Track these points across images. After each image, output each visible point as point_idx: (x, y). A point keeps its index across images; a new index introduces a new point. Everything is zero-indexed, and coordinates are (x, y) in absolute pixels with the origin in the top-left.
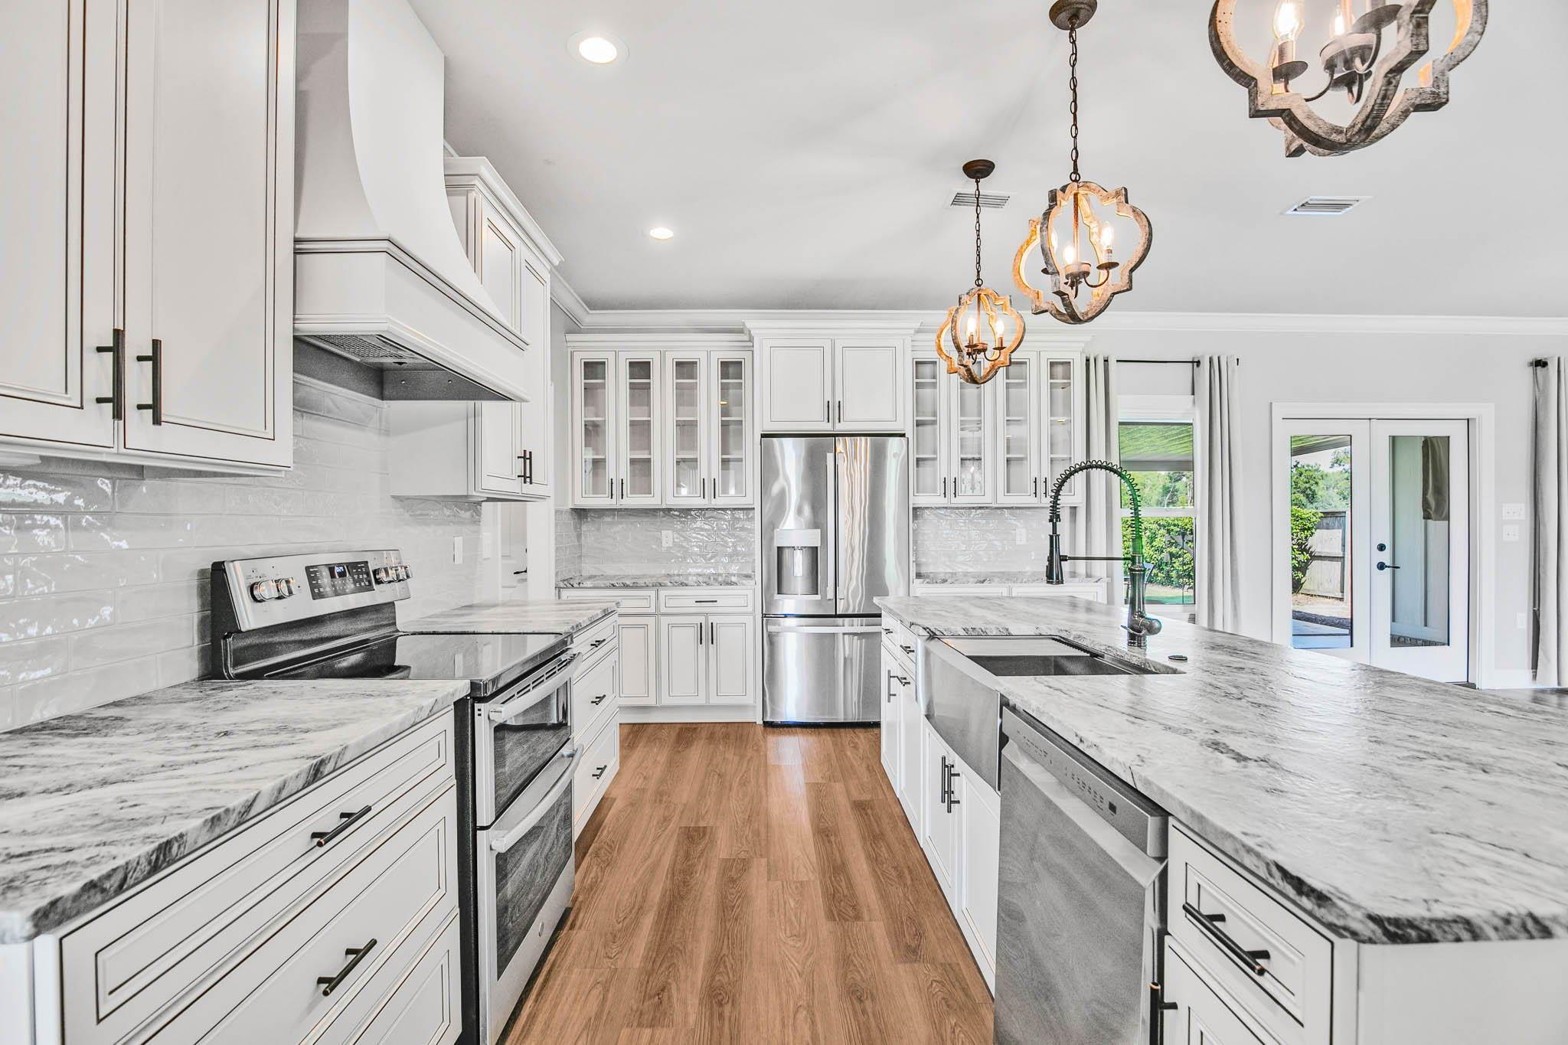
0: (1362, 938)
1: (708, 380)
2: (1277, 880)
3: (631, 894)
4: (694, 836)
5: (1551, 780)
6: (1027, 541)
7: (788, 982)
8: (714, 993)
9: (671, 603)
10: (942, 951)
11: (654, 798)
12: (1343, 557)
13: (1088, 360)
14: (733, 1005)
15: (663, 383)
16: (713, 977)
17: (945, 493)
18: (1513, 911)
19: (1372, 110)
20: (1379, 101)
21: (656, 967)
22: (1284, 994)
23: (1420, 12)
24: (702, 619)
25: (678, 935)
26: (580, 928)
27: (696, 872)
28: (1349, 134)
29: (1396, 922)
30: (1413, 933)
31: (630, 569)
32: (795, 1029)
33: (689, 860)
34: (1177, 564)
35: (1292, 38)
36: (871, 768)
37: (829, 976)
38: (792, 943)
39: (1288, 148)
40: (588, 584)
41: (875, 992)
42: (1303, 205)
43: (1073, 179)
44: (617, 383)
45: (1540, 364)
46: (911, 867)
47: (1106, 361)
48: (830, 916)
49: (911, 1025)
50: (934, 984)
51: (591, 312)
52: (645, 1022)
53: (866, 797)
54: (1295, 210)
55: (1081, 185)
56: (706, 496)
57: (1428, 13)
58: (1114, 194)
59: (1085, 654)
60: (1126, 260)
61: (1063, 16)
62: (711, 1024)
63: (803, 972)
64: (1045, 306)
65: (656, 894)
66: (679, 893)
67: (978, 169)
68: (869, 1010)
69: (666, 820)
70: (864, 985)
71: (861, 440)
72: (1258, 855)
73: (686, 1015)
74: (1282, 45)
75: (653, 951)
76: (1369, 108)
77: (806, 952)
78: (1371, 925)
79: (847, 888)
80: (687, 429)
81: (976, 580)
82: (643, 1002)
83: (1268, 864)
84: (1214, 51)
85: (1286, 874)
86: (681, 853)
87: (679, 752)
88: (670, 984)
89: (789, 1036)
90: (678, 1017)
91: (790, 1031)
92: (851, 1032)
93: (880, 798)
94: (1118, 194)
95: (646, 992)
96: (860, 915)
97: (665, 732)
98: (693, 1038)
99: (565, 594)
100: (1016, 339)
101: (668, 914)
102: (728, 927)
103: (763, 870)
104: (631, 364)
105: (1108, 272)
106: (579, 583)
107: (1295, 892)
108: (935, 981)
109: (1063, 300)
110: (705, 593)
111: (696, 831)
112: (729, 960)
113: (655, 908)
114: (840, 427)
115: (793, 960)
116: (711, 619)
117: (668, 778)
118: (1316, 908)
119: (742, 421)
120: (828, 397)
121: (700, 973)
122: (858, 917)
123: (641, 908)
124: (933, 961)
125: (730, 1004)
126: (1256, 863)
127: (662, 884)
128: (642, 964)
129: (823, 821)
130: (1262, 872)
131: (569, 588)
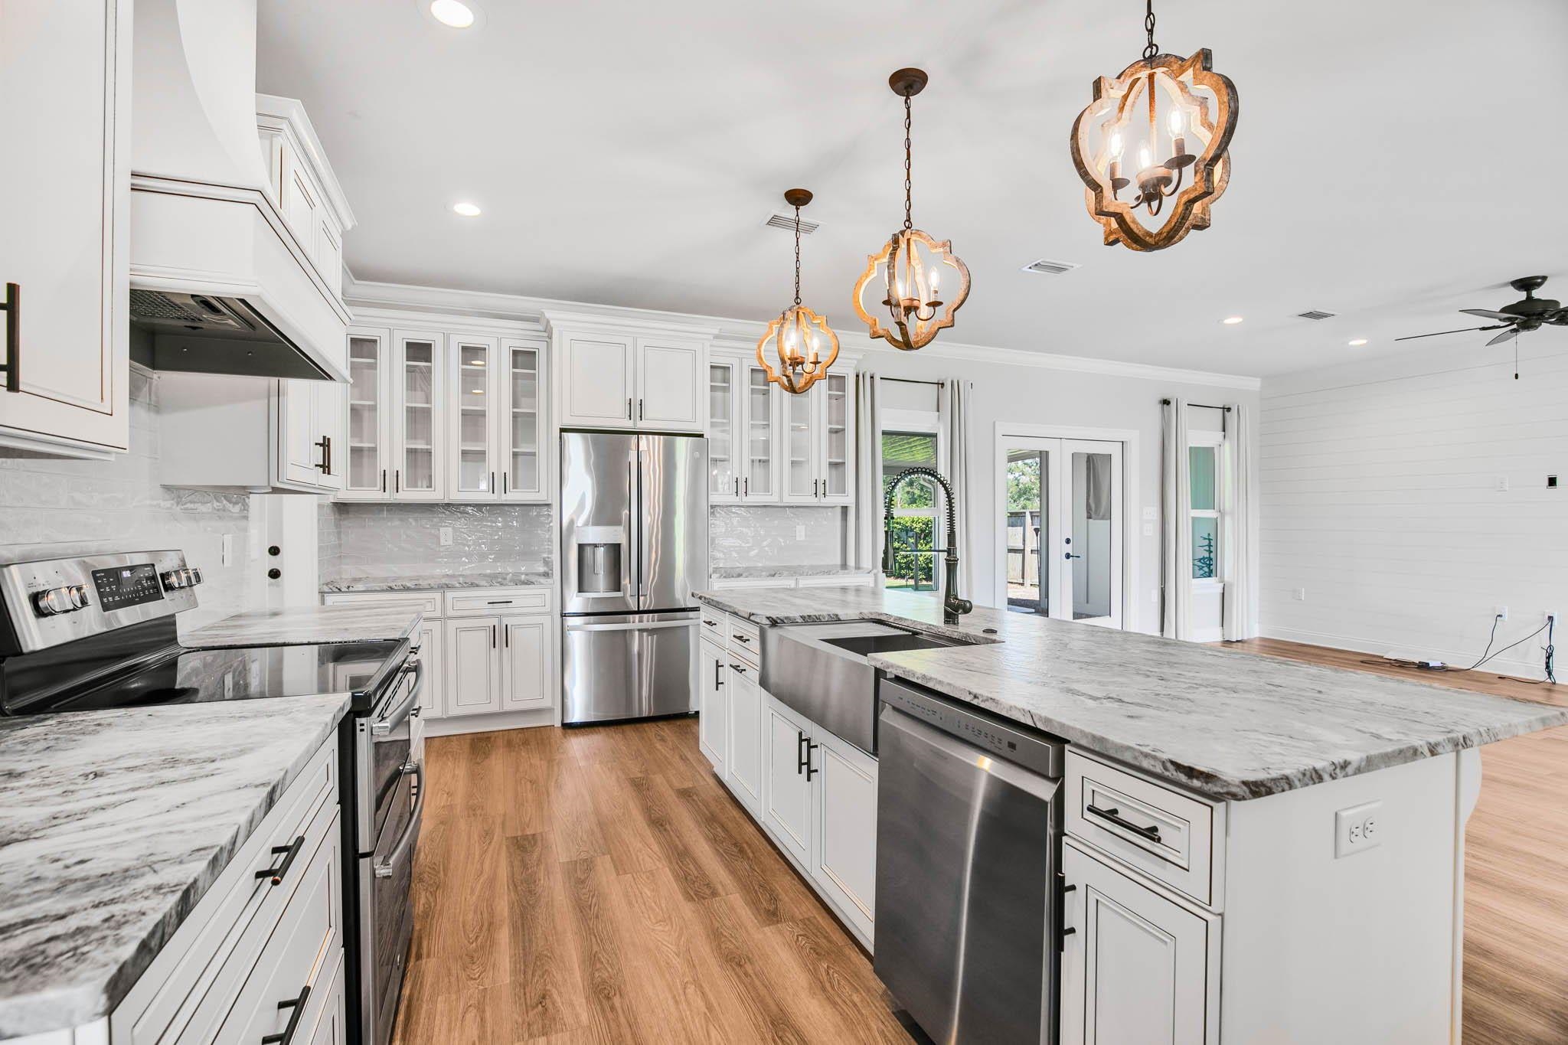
0: (1239, 797)
1: (499, 370)
2: (1172, 774)
3: (475, 912)
4: (524, 846)
5: (1270, 693)
6: (806, 536)
7: (668, 964)
8: (599, 989)
9: (458, 605)
10: (799, 910)
11: (466, 813)
12: (1024, 550)
13: (857, 376)
14: (621, 995)
15: (446, 367)
16: (592, 975)
17: (737, 492)
18: (1307, 768)
19: (1175, 225)
20: (1179, 220)
21: (529, 977)
22: (1171, 853)
23: (1210, 165)
24: (495, 621)
25: (541, 943)
26: (428, 956)
27: (540, 880)
28: (1157, 239)
29: (1255, 783)
30: (1263, 789)
31: (405, 571)
32: (689, 1004)
33: (528, 869)
34: (899, 557)
35: (1119, 160)
36: (684, 757)
37: (704, 949)
38: (660, 928)
39: (1106, 239)
40: (360, 587)
41: (751, 956)
42: (1036, 265)
43: (907, 225)
44: (392, 362)
45: (1166, 402)
46: (750, 842)
47: (872, 377)
48: (689, 898)
49: (791, 976)
50: (800, 938)
51: (356, 282)
52: (536, 1032)
53: (688, 785)
54: (1030, 268)
55: (913, 232)
56: (495, 491)
57: (1214, 167)
58: (941, 243)
59: (907, 633)
60: (950, 300)
61: (901, 85)
62: (605, 1017)
63: (679, 952)
64: (881, 332)
65: (503, 907)
66: (528, 903)
67: (798, 198)
68: (750, 972)
69: (487, 834)
70: (739, 952)
71: (654, 439)
72: (1155, 758)
73: (577, 1016)
74: (1113, 163)
75: (520, 963)
76: (1173, 224)
77: (677, 934)
78: (1245, 788)
79: (696, 869)
80: (473, 420)
81: (768, 574)
82: (527, 1013)
83: (1163, 763)
84: (1075, 160)
85: (1178, 767)
86: (516, 863)
87: (478, 763)
88: (549, 991)
89: (684, 1011)
90: (569, 1020)
91: (684, 1006)
92: (740, 994)
93: (702, 784)
94: (944, 245)
95: (526, 1004)
96: (715, 891)
97: (455, 743)
98: (592, 1035)
99: (330, 599)
100: (833, 355)
101: (523, 924)
102: (591, 926)
103: (609, 865)
104: (409, 345)
105: (934, 309)
106: (349, 587)
107: (1186, 778)
108: (801, 935)
109: (901, 329)
110: (497, 593)
111: (525, 839)
112: (603, 956)
113: (507, 921)
114: (642, 425)
115: (665, 943)
116: (505, 621)
117: (475, 790)
118: (1204, 784)
119: (535, 413)
120: (630, 395)
121: (578, 974)
122: (715, 894)
123: (491, 924)
124: (793, 919)
125: (618, 995)
126: (1153, 764)
127: (506, 898)
128: (513, 978)
129: (653, 812)
130: (1159, 769)
131: (334, 592)
